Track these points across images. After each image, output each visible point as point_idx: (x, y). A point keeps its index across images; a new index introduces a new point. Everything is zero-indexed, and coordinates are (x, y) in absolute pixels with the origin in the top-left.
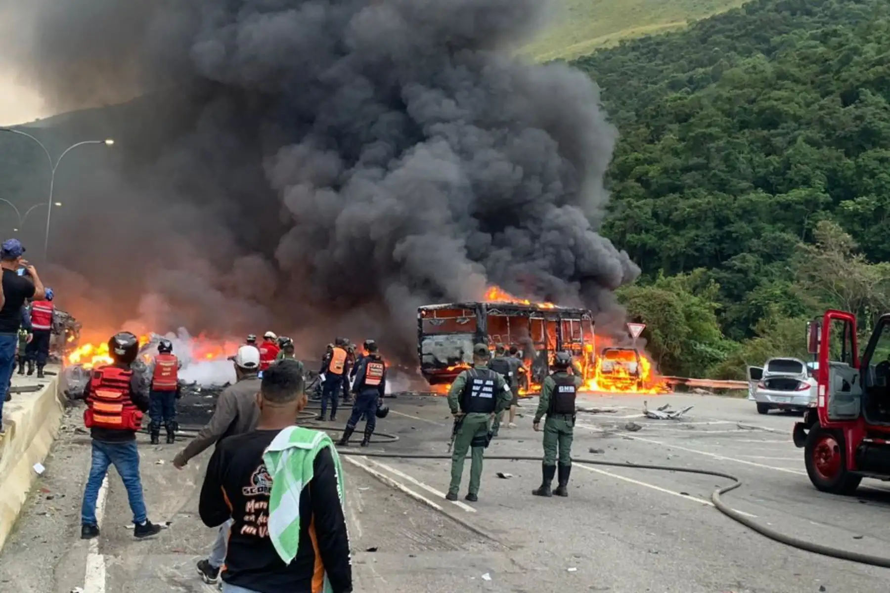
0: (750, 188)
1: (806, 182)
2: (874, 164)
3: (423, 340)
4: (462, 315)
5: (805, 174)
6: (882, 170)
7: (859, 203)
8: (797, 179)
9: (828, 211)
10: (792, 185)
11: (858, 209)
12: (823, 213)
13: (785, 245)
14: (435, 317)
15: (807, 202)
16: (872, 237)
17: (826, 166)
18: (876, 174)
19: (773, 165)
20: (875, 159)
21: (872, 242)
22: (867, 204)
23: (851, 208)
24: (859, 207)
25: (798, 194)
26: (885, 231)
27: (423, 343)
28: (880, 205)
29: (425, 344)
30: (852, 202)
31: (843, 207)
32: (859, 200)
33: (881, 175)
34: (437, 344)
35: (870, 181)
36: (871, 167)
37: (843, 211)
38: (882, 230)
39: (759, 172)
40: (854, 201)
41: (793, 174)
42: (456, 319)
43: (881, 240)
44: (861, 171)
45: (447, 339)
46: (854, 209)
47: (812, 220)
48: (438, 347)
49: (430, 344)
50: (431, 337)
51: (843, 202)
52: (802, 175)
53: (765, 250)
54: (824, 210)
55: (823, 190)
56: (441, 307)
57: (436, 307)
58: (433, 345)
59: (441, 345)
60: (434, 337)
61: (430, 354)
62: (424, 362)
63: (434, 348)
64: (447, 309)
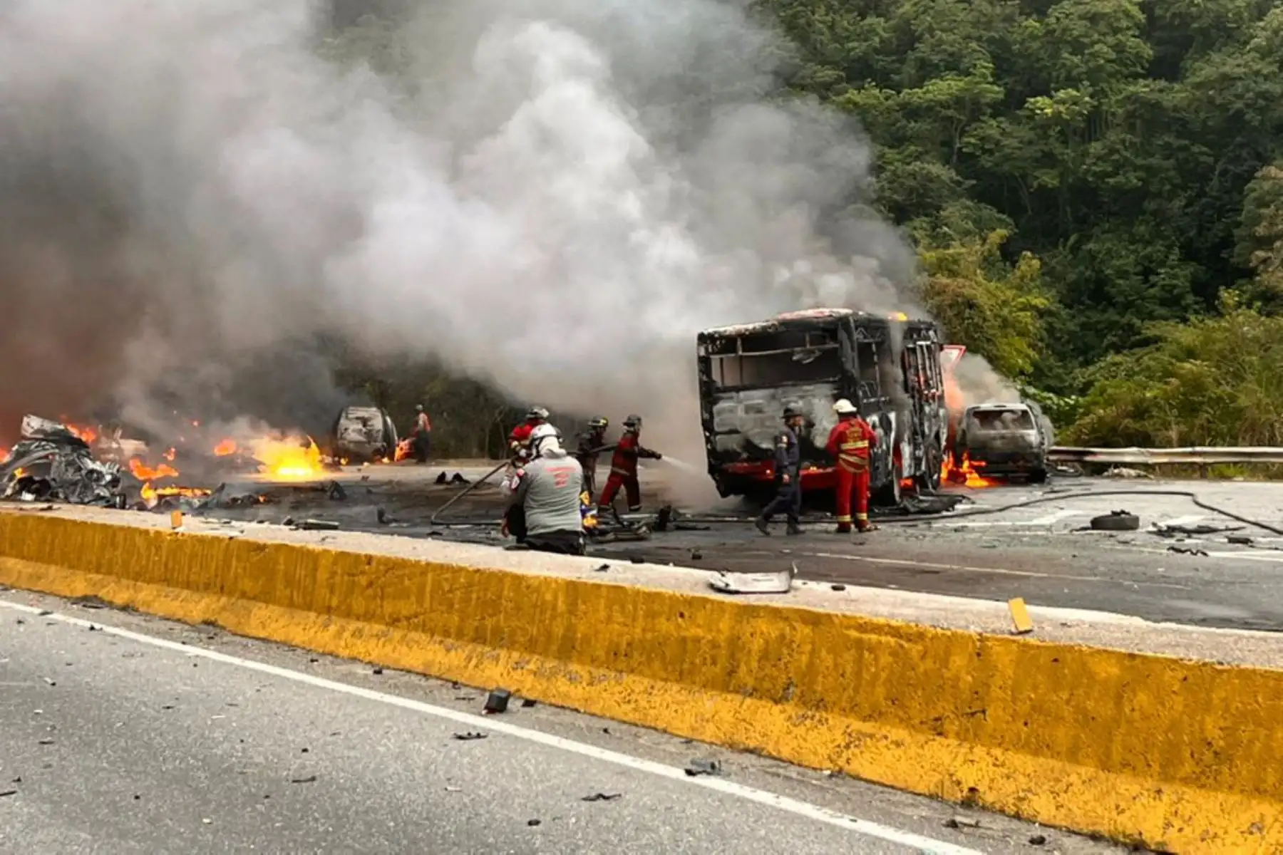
0: (839, 80)
1: (954, 65)
2: (1078, 28)
3: (715, 402)
4: (804, 345)
5: (950, 49)
6: (1096, 36)
7: (1063, 102)
8: (935, 59)
9: (1002, 119)
10: (926, 71)
11: (1060, 112)
12: (994, 123)
13: (931, 185)
14: (740, 353)
15: (958, 102)
16: (1095, 164)
17: (986, 35)
18: (1084, 46)
19: (877, 34)
20: (1081, 17)
21: (1095, 174)
22: (1075, 104)
23: (1048, 111)
24: (1062, 108)
25: (942, 88)
26: (1118, 151)
27: (716, 408)
28: (1096, 103)
29: (719, 413)
30: (1047, 101)
31: (1032, 110)
32: (1061, 94)
33: (1097, 47)
34: (748, 409)
35: (1076, 59)
36: (1076, 33)
37: (1031, 117)
38: (1112, 151)
39: (854, 49)
40: (1051, 97)
41: (928, 50)
42: (792, 354)
43: (1110, 169)
44: (1054, 40)
45: (773, 397)
46: (1053, 113)
47: (973, 136)
48: (752, 415)
49: (731, 411)
50: (734, 394)
51: (1032, 100)
52: (945, 51)
53: (895, 197)
54: (993, 116)
55: (991, 79)
56: (754, 328)
57: (740, 330)
58: (740, 412)
59: (759, 411)
60: (742, 394)
61: (735, 432)
62: (719, 448)
63: (741, 419)
64: (769, 333)
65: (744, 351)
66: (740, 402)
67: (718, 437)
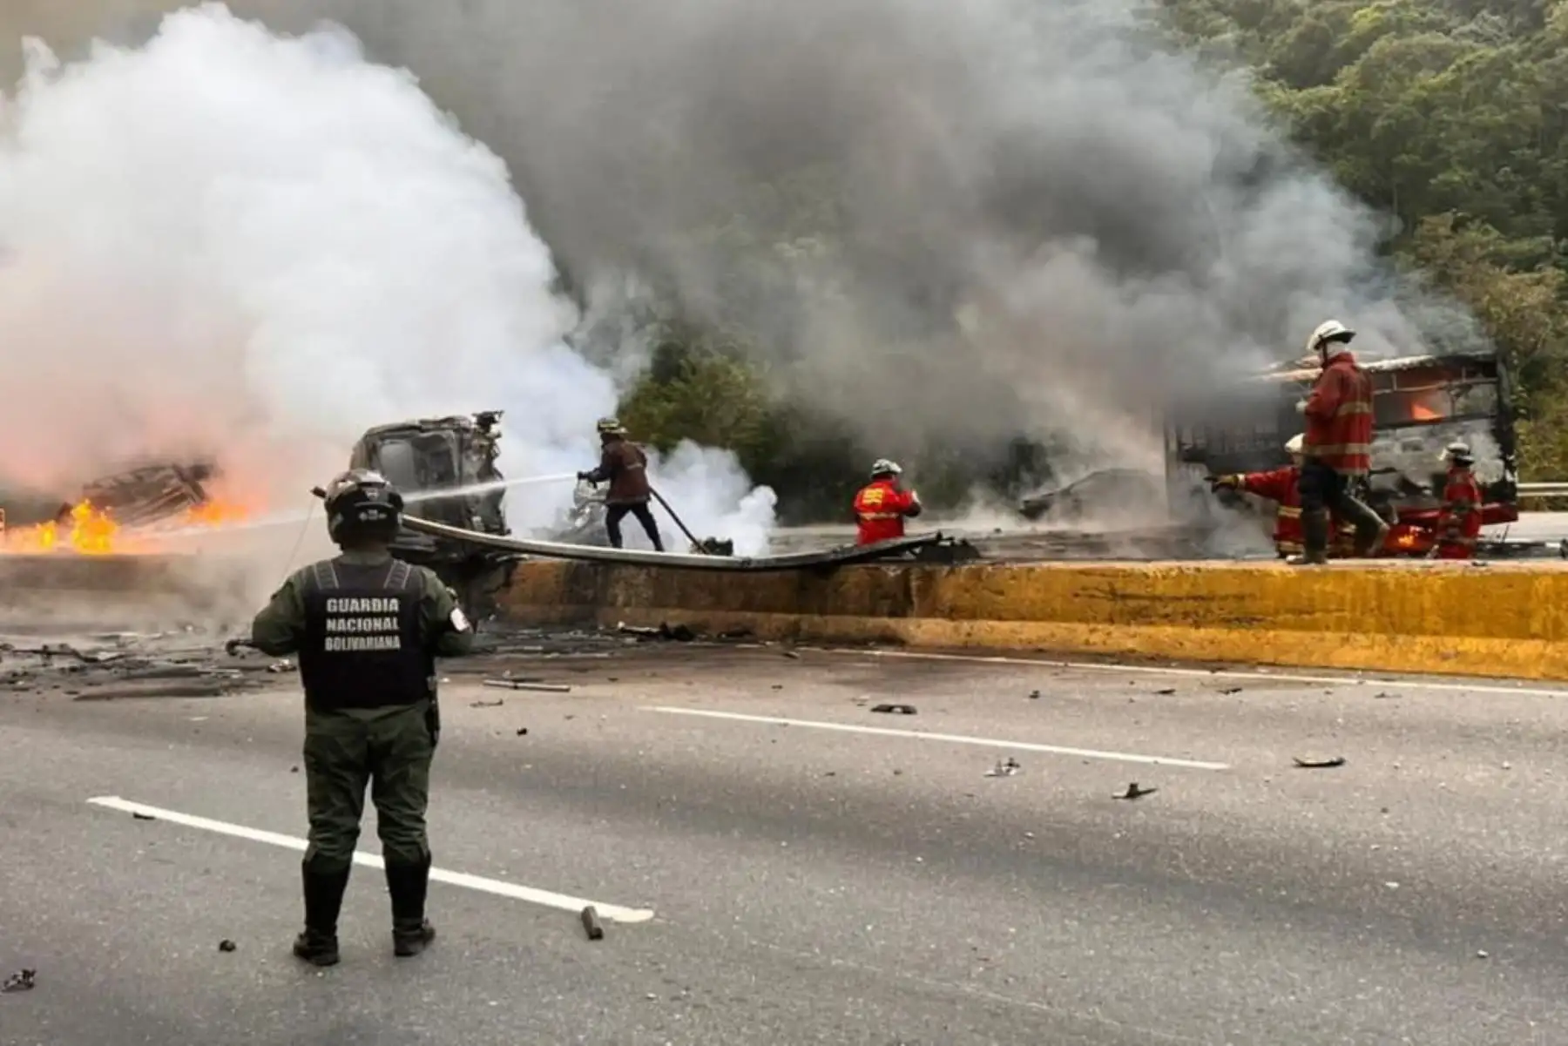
34: (1406, 446)
45: (1431, 433)
50: (1389, 431)
56: (1411, 364)
57: (1397, 365)
58: (1397, 450)
59: (1417, 448)
60: (1399, 432)
61: (1390, 470)
62: (1373, 487)
63: (1398, 456)
64: (1427, 368)
65: (1398, 386)
66: (1397, 439)
67: (1373, 477)
